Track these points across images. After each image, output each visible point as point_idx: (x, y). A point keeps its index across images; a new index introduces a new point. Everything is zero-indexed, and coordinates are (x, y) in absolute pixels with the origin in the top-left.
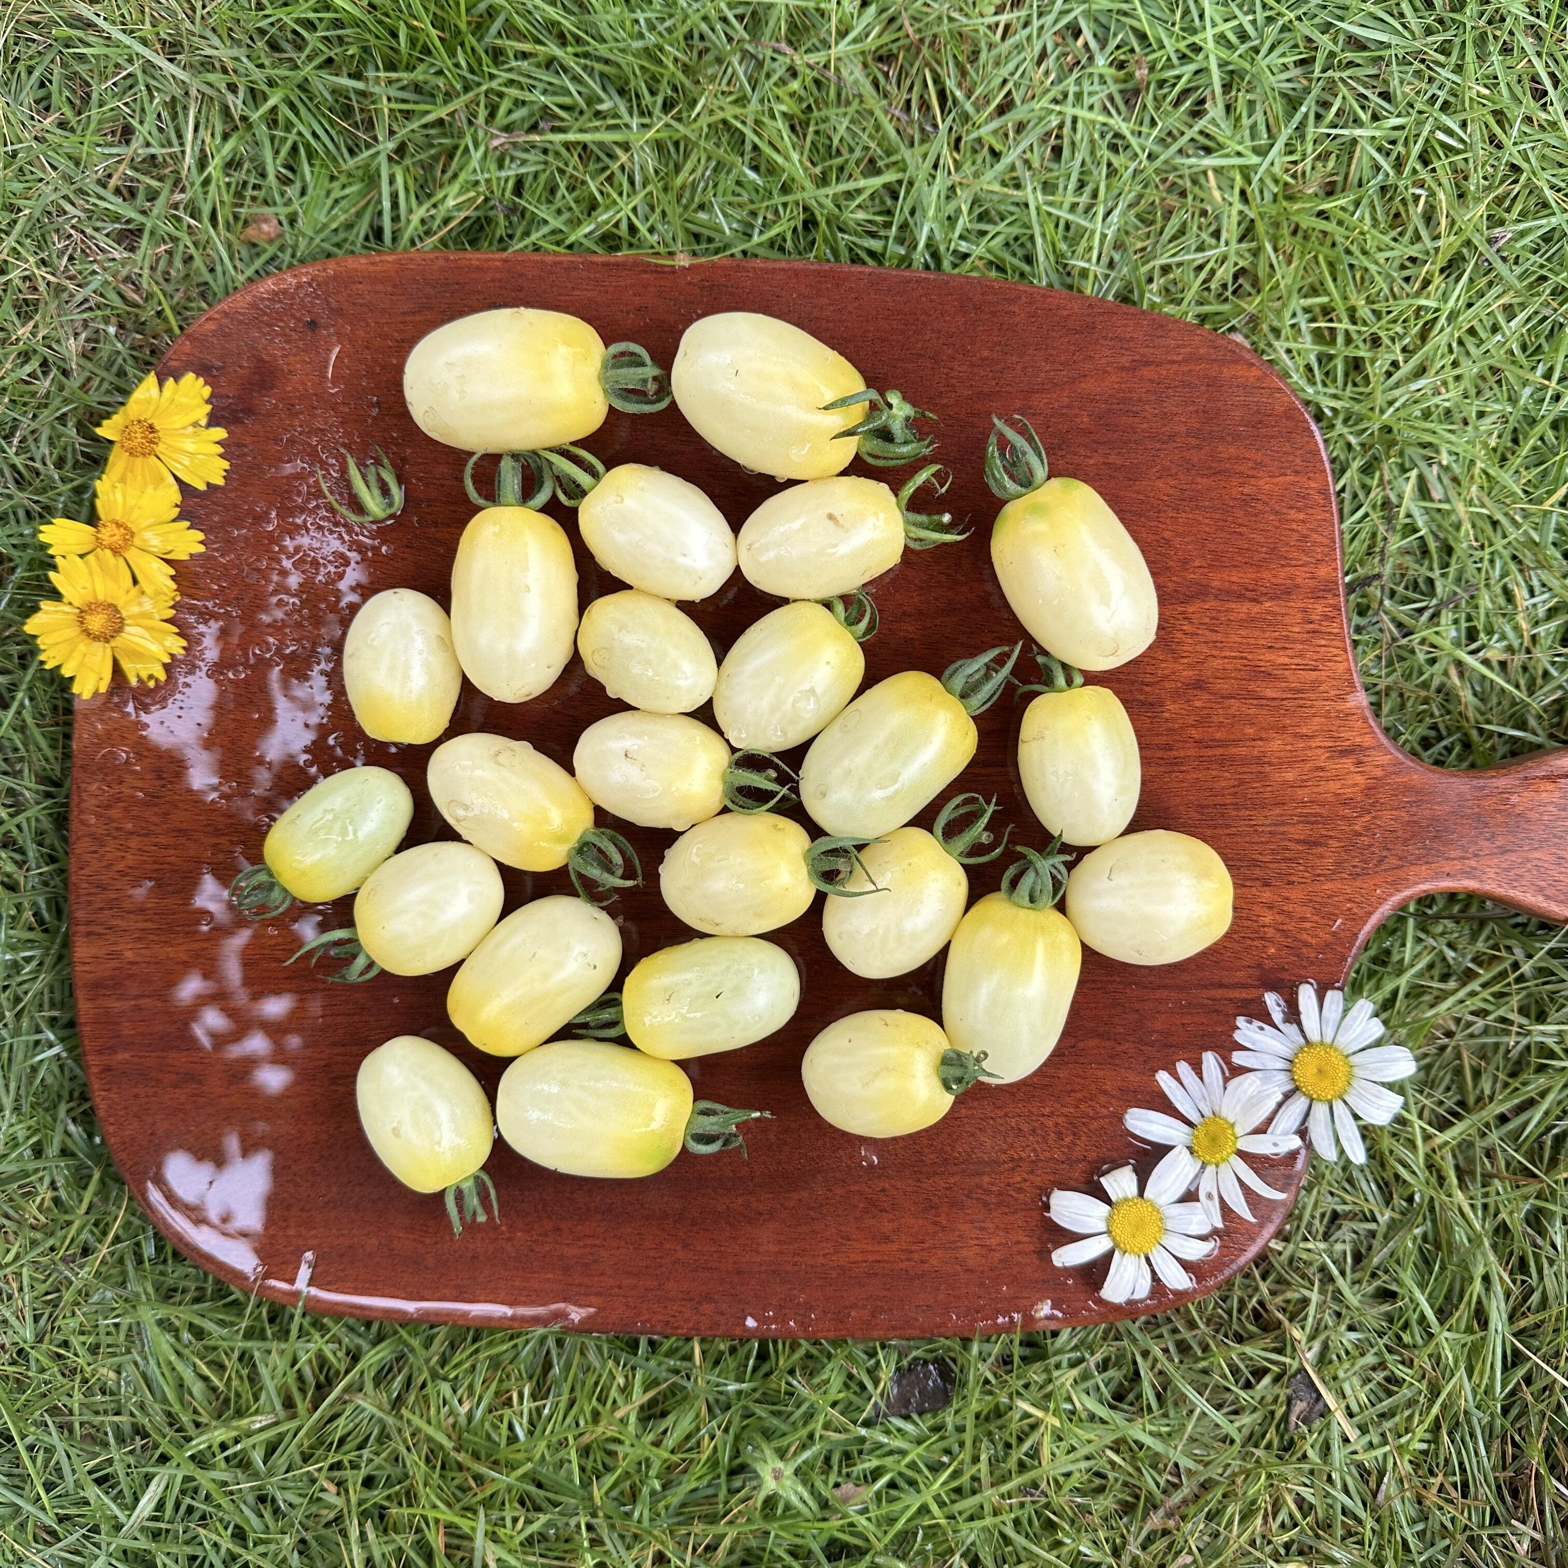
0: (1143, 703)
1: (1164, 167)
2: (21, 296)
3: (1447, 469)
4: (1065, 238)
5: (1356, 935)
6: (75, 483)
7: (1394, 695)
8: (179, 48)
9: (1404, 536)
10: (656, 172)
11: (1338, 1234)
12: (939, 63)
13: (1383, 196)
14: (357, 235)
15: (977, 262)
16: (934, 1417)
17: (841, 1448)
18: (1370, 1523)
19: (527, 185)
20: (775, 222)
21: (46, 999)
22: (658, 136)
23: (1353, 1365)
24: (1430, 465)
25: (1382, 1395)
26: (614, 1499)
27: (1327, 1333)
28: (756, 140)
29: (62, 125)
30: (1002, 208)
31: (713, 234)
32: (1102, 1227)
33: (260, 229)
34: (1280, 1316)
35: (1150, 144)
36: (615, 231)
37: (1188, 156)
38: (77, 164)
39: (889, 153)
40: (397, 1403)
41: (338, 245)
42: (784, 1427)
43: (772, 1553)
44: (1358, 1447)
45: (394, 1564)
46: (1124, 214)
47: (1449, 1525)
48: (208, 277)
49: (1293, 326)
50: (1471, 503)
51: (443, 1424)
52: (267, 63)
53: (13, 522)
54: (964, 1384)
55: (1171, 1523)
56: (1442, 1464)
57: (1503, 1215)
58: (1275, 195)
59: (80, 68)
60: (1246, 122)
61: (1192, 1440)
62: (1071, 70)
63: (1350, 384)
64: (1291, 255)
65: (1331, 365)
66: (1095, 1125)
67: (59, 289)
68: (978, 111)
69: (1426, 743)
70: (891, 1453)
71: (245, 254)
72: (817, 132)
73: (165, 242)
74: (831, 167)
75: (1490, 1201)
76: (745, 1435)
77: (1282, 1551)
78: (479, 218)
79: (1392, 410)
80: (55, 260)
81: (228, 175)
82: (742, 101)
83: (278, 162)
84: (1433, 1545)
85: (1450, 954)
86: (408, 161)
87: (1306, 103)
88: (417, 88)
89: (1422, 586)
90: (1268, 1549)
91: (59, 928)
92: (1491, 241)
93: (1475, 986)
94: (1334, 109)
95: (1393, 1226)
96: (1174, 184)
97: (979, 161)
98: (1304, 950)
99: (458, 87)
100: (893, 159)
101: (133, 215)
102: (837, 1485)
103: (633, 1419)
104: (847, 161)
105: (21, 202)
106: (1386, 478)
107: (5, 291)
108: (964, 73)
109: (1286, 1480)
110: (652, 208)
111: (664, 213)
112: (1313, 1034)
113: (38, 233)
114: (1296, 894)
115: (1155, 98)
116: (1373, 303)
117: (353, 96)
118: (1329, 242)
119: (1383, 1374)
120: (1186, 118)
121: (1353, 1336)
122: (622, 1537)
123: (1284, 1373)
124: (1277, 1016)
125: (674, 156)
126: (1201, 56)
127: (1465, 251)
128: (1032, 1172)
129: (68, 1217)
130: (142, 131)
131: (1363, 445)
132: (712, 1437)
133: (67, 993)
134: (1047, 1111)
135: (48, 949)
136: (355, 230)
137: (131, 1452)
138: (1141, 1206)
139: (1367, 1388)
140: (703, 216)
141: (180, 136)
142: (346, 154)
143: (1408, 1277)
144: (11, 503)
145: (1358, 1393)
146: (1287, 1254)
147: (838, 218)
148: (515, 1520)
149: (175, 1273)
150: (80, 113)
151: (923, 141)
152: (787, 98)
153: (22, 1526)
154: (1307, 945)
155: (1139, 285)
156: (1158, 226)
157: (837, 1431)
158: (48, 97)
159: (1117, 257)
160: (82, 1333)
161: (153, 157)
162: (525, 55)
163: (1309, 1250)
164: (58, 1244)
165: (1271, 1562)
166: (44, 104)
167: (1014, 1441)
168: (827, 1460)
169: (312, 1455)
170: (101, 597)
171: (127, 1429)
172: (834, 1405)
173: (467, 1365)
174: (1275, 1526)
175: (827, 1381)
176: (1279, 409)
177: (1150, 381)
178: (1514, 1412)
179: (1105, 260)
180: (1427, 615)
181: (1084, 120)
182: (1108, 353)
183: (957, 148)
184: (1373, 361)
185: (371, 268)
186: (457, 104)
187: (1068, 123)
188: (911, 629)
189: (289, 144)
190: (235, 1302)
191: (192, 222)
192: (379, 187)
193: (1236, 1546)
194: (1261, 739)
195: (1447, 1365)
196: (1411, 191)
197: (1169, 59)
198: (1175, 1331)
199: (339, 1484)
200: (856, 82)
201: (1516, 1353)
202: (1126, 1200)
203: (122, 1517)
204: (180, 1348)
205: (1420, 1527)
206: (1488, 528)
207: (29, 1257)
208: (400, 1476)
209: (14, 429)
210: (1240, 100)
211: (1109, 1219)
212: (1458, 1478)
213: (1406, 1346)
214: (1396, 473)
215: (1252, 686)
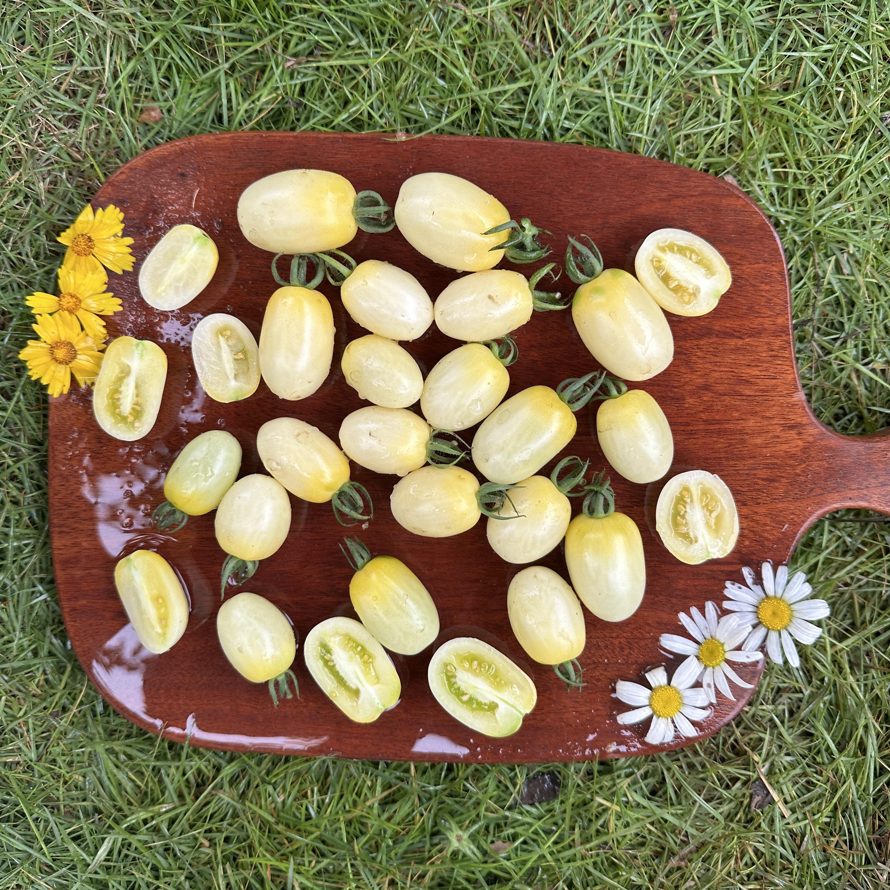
0: (672, 398)
1: (687, 74)
2: (11, 157)
3: (853, 255)
4: (627, 118)
5: (796, 533)
6: (46, 268)
7: (819, 389)
8: (100, 6)
9: (827, 296)
10: (384, 81)
11: (780, 700)
12: (552, 12)
13: (818, 92)
14: (208, 119)
15: (575, 133)
16: (548, 804)
17: (494, 822)
18: (796, 864)
19: (307, 89)
20: (455, 110)
21: (38, 566)
22: (386, 59)
23: (788, 775)
24: (843, 253)
25: (804, 791)
26: (367, 849)
27: (773, 757)
28: (444, 61)
29: (32, 53)
30: (590, 100)
31: (418, 118)
32: (646, 702)
33: (150, 115)
34: (747, 748)
35: (678, 60)
36: (360, 117)
37: (701, 68)
38: (42, 77)
39: (523, 69)
40: (243, 796)
41: (197, 125)
42: (462, 810)
43: (455, 879)
44: (790, 821)
45: (242, 887)
46: (662, 103)
47: (841, 864)
48: (119, 144)
49: (762, 170)
50: (866, 276)
51: (269, 807)
52: (152, 16)
53: (10, 291)
54: (565, 786)
55: (683, 864)
56: (838, 829)
57: (877, 691)
58: (753, 91)
59: (41, 19)
60: (735, 47)
61: (696, 817)
62: (631, 15)
63: (796, 205)
64: (762, 127)
65: (785, 194)
66: (642, 643)
67: (33, 153)
68: (575, 41)
69: (837, 417)
70: (523, 824)
71: (141, 129)
72: (480, 55)
73: (94, 123)
74: (488, 77)
75: (869, 682)
76: (440, 814)
77: (746, 879)
78: (279, 109)
79: (821, 221)
80: (31, 135)
81: (131, 82)
82: (435, 37)
83: (160, 75)
84: (832, 875)
85: (848, 540)
86: (236, 75)
87: (772, 35)
88: (241, 31)
89: (836, 325)
90: (737, 878)
91: (44, 527)
92: (882, 119)
93: (863, 558)
94: (790, 40)
95: (812, 696)
96: (692, 84)
97: (576, 72)
98: (766, 543)
99: (266, 30)
100: (525, 72)
101: (75, 107)
102: (492, 842)
103: (376, 805)
104: (497, 73)
105: (10, 101)
106: (817, 261)
107: (2, 154)
108: (567, 18)
109: (749, 840)
110: (382, 103)
111: (389, 106)
112: (770, 591)
113: (19, 119)
114: (762, 510)
115: (681, 32)
116: (811, 156)
117: (203, 36)
118: (785, 120)
119: (805, 779)
120: (700, 44)
121: (789, 758)
122: (371, 871)
123: (749, 780)
124: (749, 580)
125: (395, 70)
126: (709, 6)
127: (867, 125)
128: (605, 670)
129: (53, 691)
130: (79, 56)
131: (803, 241)
132: (422, 815)
133: (49, 564)
134: (614, 635)
135: (38, 539)
136: (206, 116)
137: (93, 822)
138: (669, 691)
139: (796, 787)
140: (412, 107)
141: (102, 59)
142: (200, 71)
143: (820, 725)
144: (10, 279)
145: (790, 791)
146: (751, 713)
147: (492, 108)
148: (310, 862)
149: (114, 721)
150: (42, 46)
151: (543, 60)
152: (462, 36)
153: (33, 864)
154: (768, 539)
155: (671, 147)
156: (683, 110)
157: (492, 812)
158: (23, 36)
159: (658, 130)
160: (63, 755)
161: (86, 72)
162: (305, 11)
163: (763, 710)
164: (48, 706)
165: (739, 885)
166: (21, 40)
167: (594, 818)
168: (487, 828)
169: (194, 825)
170: (63, 339)
171: (90, 809)
172: (490, 798)
173: (282, 775)
174: (742, 864)
175: (487, 785)
176: (756, 224)
177: (680, 207)
178: (880, 801)
179: (651, 132)
180: (839, 342)
181: (639, 46)
182: (654, 190)
183: (563, 64)
184: (810, 192)
185: (217, 142)
186: (266, 41)
187: (629, 48)
188: (536, 355)
189: (166, 64)
190: (150, 738)
191: (110, 111)
192: (220, 90)
193: (719, 876)
194: (742, 419)
195: (842, 775)
196: (836, 89)
197: (690, 8)
198: (686, 756)
199: (210, 840)
200: (503, 24)
201: (882, 768)
202: (661, 687)
203: (88, 860)
204: (119, 764)
205: (825, 865)
206: (876, 291)
207: (32, 713)
208: (245, 837)
209: (9, 236)
210: (733, 33)
211: (651, 698)
212: (847, 838)
213: (818, 764)
214: (823, 258)
215: (737, 388)
